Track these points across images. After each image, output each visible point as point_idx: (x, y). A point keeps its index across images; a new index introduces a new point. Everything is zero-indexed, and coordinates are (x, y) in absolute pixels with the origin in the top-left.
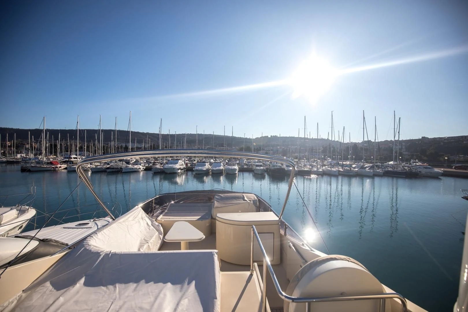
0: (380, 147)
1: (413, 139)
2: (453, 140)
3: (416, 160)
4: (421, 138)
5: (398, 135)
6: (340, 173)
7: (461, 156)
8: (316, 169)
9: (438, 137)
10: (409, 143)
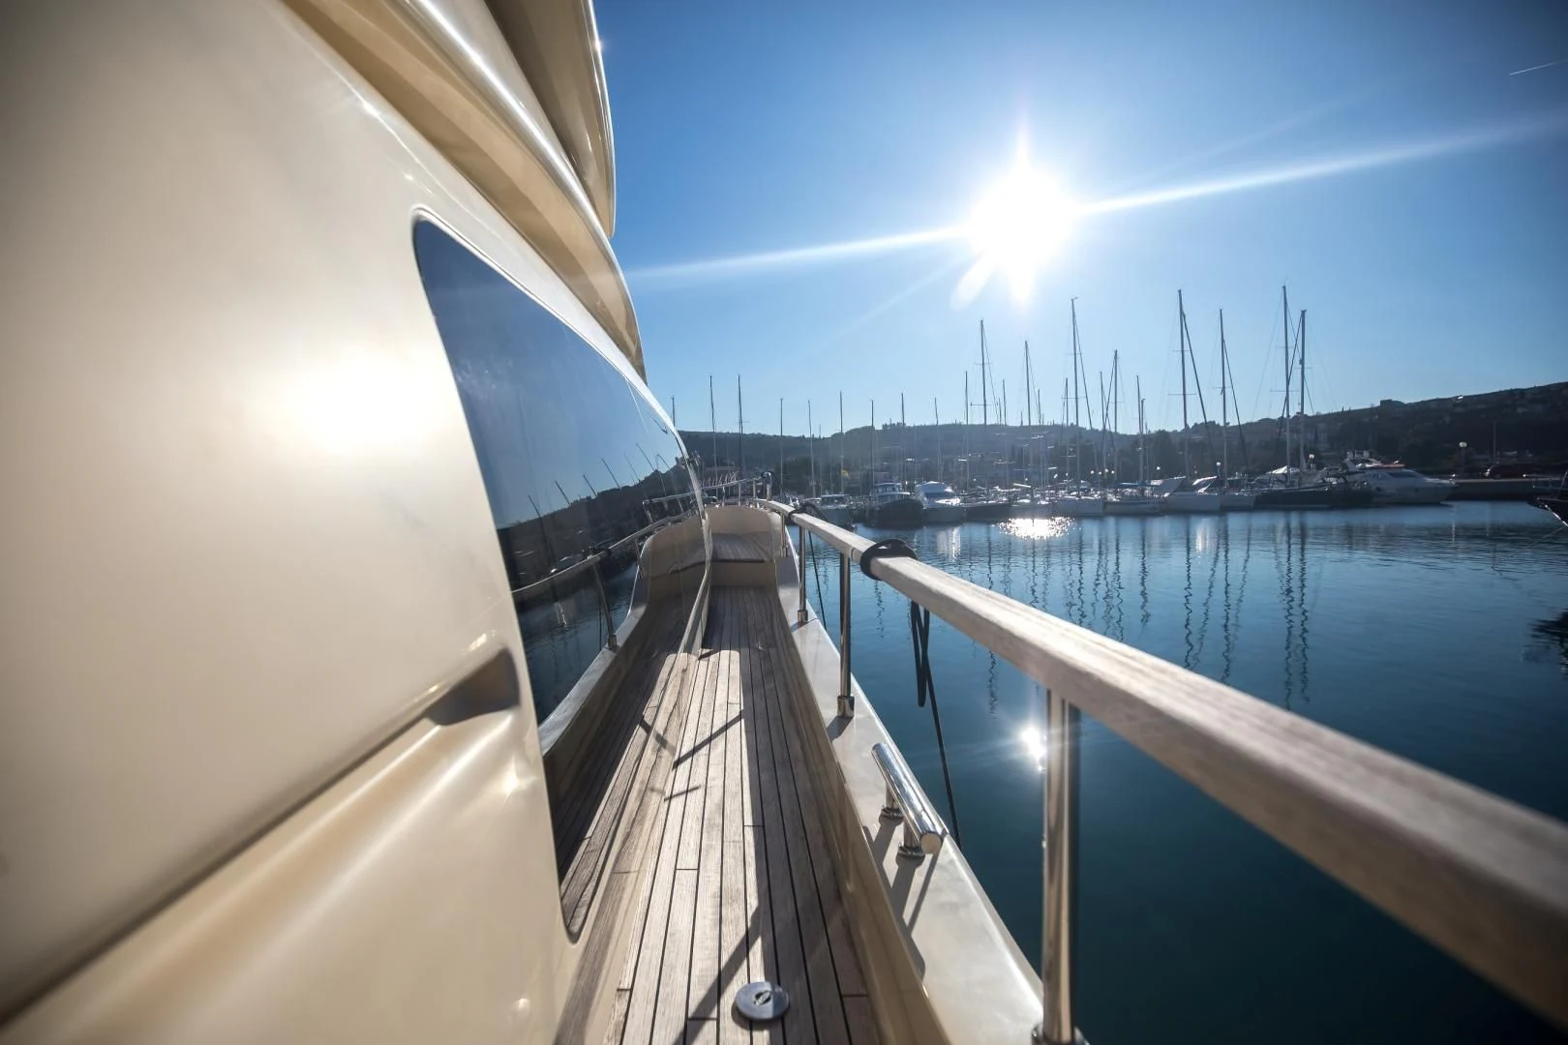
0: (1247, 440)
1: (1352, 409)
2: (1483, 406)
3: (1362, 454)
4: (1379, 404)
5: (1300, 371)
6: (1109, 508)
7: (1510, 454)
8: (1027, 501)
9: (1434, 398)
10: (1340, 424)
